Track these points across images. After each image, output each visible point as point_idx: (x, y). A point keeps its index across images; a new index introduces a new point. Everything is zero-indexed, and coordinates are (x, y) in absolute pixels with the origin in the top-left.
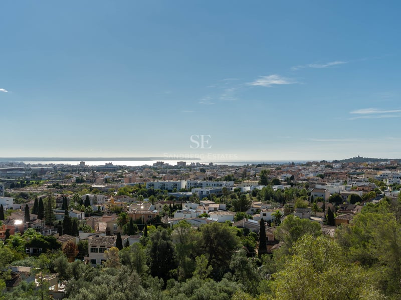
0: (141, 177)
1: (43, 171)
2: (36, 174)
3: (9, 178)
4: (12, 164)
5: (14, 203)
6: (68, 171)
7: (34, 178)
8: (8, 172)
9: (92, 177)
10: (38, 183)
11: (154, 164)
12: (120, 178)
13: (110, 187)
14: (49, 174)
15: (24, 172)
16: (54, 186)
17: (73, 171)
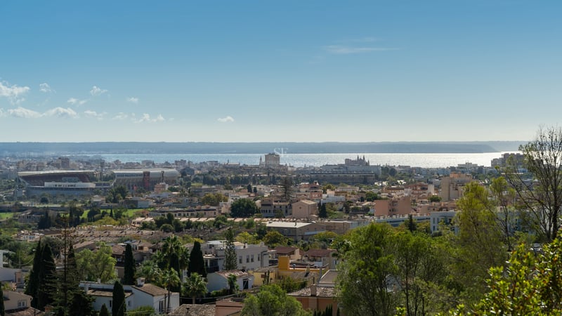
0: (434, 199)
1: (147, 182)
2: (122, 191)
3: (44, 201)
4: (65, 162)
5: (5, 266)
6: (222, 182)
7: (115, 201)
8: (47, 184)
9: (281, 199)
10: (118, 216)
11: (494, 162)
12: (366, 203)
13: (323, 228)
14: (163, 190)
15: (92, 185)
16: (159, 223)
17: (236, 181)
